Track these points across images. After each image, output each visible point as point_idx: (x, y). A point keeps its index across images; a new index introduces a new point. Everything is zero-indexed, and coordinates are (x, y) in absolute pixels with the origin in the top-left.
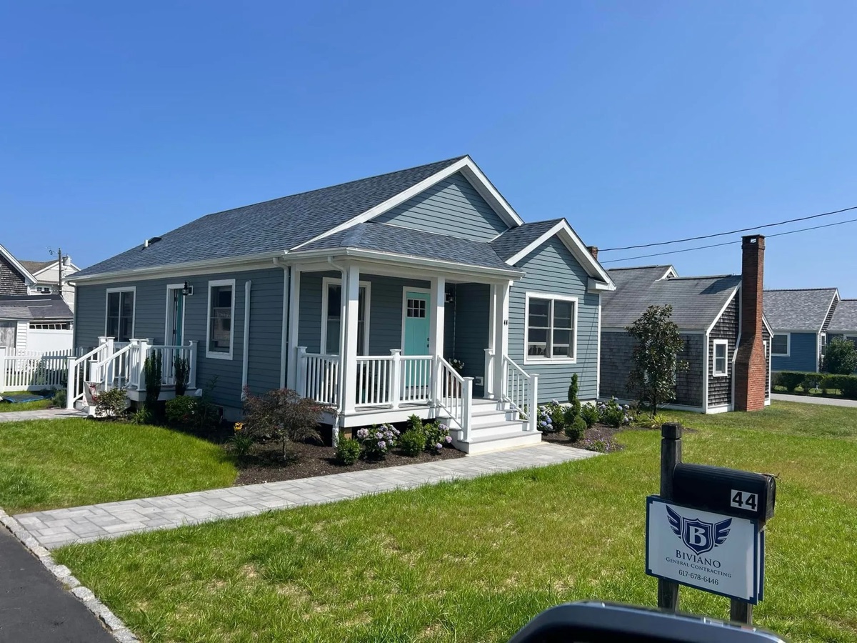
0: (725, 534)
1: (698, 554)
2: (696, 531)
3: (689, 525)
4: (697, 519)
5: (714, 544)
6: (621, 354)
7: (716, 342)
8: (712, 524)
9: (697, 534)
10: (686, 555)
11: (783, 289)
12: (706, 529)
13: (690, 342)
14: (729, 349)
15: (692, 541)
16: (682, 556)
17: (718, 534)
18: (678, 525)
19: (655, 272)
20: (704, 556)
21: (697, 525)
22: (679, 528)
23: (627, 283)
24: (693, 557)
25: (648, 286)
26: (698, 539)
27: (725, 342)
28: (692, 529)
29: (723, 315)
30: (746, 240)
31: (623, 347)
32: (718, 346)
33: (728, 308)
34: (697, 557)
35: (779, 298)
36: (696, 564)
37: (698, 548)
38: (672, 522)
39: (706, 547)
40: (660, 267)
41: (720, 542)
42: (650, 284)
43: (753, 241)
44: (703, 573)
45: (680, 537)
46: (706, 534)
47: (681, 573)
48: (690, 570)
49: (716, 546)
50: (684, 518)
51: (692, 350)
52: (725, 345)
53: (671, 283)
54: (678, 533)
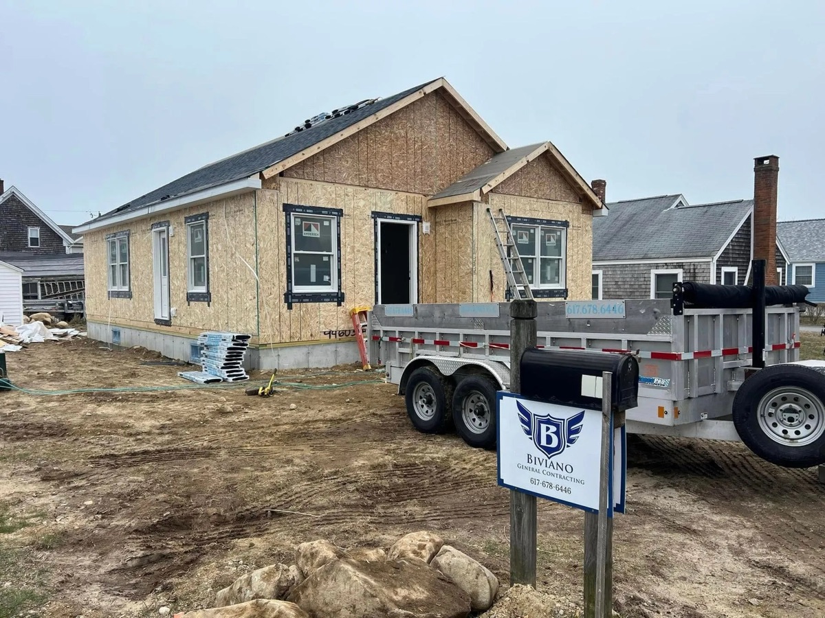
0: (577, 431)
1: (549, 458)
2: (548, 429)
3: (540, 422)
4: (549, 415)
5: (566, 444)
6: (626, 287)
7: (725, 269)
8: (564, 420)
9: (549, 433)
10: (537, 459)
11: (809, 219)
12: (557, 426)
13: (697, 271)
14: (738, 277)
15: (544, 442)
16: (534, 461)
17: (571, 432)
18: (528, 424)
19: (664, 203)
20: (555, 459)
21: (548, 422)
22: (530, 427)
23: (635, 214)
24: (544, 461)
25: (656, 217)
26: (549, 439)
27: (734, 269)
28: (543, 426)
29: (732, 241)
30: (759, 161)
31: (628, 280)
32: (726, 273)
33: (737, 234)
34: (549, 462)
35: (805, 229)
36: (547, 469)
37: (549, 451)
38: (523, 421)
39: (558, 448)
40: (670, 197)
41: (571, 441)
42: (658, 214)
43: (766, 162)
44: (555, 481)
45: (531, 438)
46: (557, 433)
47: (533, 481)
48: (542, 477)
49: (568, 446)
50: (534, 415)
51: (698, 278)
52: (735, 272)
53: (680, 213)
54: (528, 433)
